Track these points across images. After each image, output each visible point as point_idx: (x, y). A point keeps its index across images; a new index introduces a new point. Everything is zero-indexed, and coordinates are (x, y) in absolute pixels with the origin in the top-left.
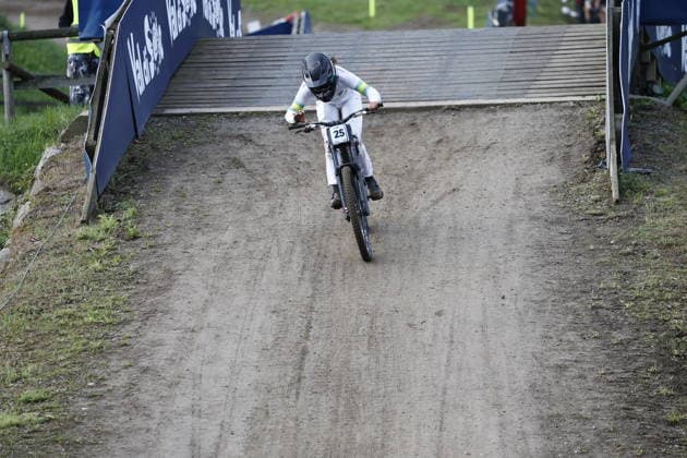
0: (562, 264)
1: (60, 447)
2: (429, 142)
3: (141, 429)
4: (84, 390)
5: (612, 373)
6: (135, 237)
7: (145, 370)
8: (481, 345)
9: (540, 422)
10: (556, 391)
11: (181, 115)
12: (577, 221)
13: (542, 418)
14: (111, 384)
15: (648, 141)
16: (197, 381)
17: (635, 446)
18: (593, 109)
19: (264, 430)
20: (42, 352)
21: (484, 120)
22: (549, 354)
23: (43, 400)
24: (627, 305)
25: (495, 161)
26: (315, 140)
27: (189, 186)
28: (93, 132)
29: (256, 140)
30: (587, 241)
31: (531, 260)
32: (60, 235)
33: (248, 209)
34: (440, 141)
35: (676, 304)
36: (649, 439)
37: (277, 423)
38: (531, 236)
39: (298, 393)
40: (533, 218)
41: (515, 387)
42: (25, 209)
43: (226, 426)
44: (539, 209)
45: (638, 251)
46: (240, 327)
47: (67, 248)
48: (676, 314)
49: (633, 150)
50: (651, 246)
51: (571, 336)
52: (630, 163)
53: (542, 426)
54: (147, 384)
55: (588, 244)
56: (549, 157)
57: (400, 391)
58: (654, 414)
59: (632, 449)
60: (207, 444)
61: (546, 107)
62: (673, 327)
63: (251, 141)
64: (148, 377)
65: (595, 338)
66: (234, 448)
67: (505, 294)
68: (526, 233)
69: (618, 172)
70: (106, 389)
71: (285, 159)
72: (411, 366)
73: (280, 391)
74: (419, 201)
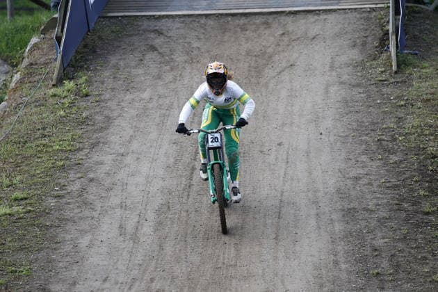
0: (359, 113)
1: (36, 229)
2: (276, 35)
3: (88, 217)
4: (52, 193)
5: (389, 182)
6: (87, 95)
7: (91, 180)
8: (306, 164)
9: (343, 213)
10: (353, 193)
11: (118, 17)
12: (370, 85)
13: (343, 210)
14: (69, 189)
15: (417, 33)
16: (125, 187)
17: (402, 228)
18: (382, 13)
19: (167, 218)
20: (26, 169)
21: (312, 20)
22: (348, 170)
23: (26, 199)
24: (400, 139)
25: (318, 47)
26: (204, 33)
27: (122, 63)
28: (60, 27)
29: (166, 33)
30: (376, 98)
31: (339, 110)
32: (39, 94)
33: (159, 77)
34: (283, 34)
35: (432, 138)
36: (412, 223)
37: (175, 213)
38: (340, 95)
39: (189, 195)
40: (341, 83)
41: (326, 190)
42: (17, 77)
43: (142, 216)
44: (345, 77)
45: (409, 104)
46: (152, 153)
47: (43, 102)
48: (431, 144)
49: (407, 39)
50: (417, 100)
51: (364, 158)
52: (405, 47)
53: (343, 216)
55: (376, 100)
56: (353, 44)
58: (415, 207)
59: (400, 230)
60: (130, 226)
61: (351, 12)
62: (429, 152)
63: (162, 34)
64: (92, 184)
65: (380, 159)
66: (147, 229)
67: (322, 131)
68: (337, 92)
69: (397, 53)
70: (66, 192)
71: (184, 45)
72: (261, 178)
73: (177, 193)
74: (269, 72)
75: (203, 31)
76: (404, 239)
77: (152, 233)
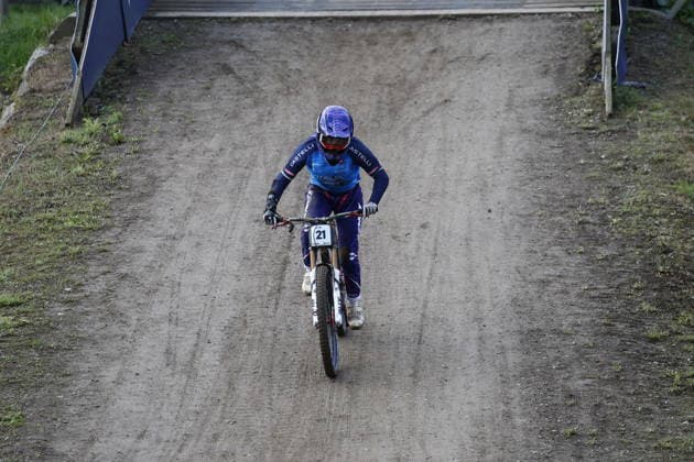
0: (551, 178)
1: (34, 353)
2: (422, 52)
3: (116, 336)
4: (61, 295)
5: (596, 289)
6: (120, 142)
7: (124, 277)
8: (465, 258)
9: (520, 337)
10: (538, 306)
11: (172, 18)
12: (569, 135)
13: (522, 333)
15: (645, 55)
16: (176, 289)
17: (614, 362)
18: (591, 21)
19: (241, 339)
20: (20, 256)
21: (481, 30)
22: (531, 268)
23: (18, 304)
24: (615, 220)
25: (488, 73)
26: (308, 47)
27: (176, 92)
28: (80, 33)
29: (249, 46)
30: (578, 155)
31: (519, 174)
32: (44, 139)
33: (235, 116)
34: (434, 51)
35: (665, 220)
36: (629, 355)
37: (255, 333)
38: (522, 149)
39: (277, 304)
40: (524, 131)
41: (496, 301)
42: (10, 110)
43: (203, 335)
44: (530, 122)
45: (630, 166)
46: (221, 236)
47: (50, 151)
48: (664, 230)
49: (630, 63)
50: (642, 160)
51: (556, 251)
52: (627, 75)
53: (522, 342)
54: (125, 290)
55: (578, 159)
56: (544, 69)
57: (380, 303)
58: (635, 330)
59: (611, 365)
60: (183, 352)
61: (543, 18)
62: (660, 243)
63: (242, 46)
64: (126, 283)
65: (581, 253)
66: (210, 357)
67: (492, 207)
68: (516, 146)
69: (613, 86)
70: (82, 295)
71: (276, 66)
72: (393, 279)
73: (258, 300)
74: (410, 112)
75: (308, 44)
76: (616, 379)
77: (217, 363)
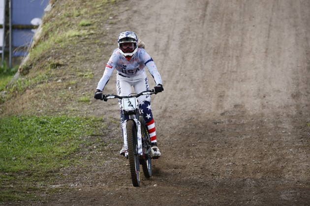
1: (97, 46)
4: (108, 20)
7: (135, 12)
16: (158, 17)
19: (188, 38)
20: (89, 3)
23: (89, 25)
37: (194, 35)
39: (203, 22)
41: (304, 17)
43: (171, 37)
64: (136, 15)
70: (117, 20)
72: (256, 9)
73: (195, 20)
77: (177, 49)
